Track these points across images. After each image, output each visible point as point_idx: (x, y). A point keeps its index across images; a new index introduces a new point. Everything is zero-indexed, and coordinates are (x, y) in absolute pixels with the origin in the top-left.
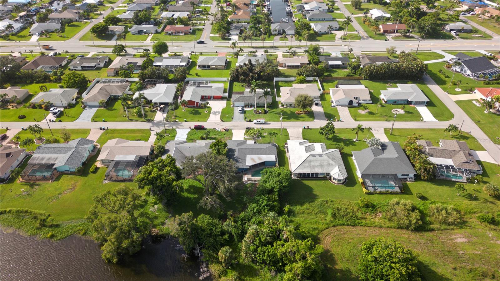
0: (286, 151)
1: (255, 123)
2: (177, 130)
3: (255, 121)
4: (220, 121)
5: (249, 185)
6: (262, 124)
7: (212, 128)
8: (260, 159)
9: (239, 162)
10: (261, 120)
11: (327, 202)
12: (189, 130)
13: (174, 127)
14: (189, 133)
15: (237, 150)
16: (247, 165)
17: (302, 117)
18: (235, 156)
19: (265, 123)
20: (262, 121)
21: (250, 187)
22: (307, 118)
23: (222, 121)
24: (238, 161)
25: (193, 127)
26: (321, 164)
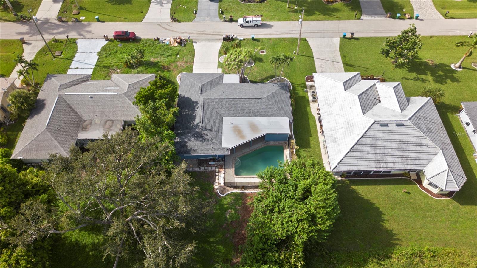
0: (311, 98)
1: (242, 26)
2: (81, 43)
3: (241, 21)
4: (168, 18)
5: (228, 200)
6: (256, 26)
7: (153, 37)
8: (254, 127)
9: (204, 139)
10: (254, 19)
11: (421, 255)
12: (104, 42)
13: (73, 35)
14: (104, 49)
15: (201, 105)
16: (223, 146)
17: (336, 10)
18: (196, 122)
19: (263, 26)
20: (257, 20)
21: (231, 205)
22: (346, 11)
23: (175, 20)
24: (202, 137)
25: (111, 37)
26: (402, 147)
